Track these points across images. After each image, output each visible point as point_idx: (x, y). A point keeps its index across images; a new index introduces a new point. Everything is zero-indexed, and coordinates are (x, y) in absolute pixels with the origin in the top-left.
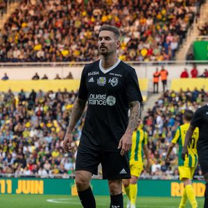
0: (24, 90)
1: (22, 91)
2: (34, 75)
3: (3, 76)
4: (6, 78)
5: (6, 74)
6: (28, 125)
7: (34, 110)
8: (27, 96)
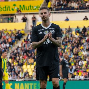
0: (79, 27)
1: (78, 27)
2: (84, 17)
3: (66, 18)
4: (67, 20)
5: (67, 17)
6: (81, 48)
7: (85, 39)
8: (81, 30)
